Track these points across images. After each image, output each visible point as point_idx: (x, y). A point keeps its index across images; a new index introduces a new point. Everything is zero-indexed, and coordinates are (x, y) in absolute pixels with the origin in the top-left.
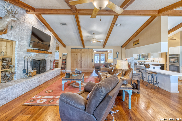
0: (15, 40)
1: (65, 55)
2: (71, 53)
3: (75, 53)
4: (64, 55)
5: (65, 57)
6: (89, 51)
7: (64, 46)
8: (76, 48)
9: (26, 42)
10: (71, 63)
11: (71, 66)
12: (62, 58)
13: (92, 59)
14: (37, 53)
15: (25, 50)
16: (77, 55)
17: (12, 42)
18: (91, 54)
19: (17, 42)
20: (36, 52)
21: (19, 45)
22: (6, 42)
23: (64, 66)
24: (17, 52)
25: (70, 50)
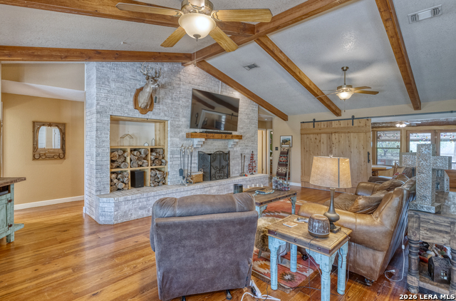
0: (166, 118)
1: (287, 141)
2: (301, 134)
3: (312, 136)
4: (285, 142)
5: (286, 146)
6: (355, 124)
7: (284, 117)
8: (314, 121)
9: (184, 119)
10: (302, 164)
11: (302, 172)
12: (279, 148)
13: (369, 154)
14: (203, 140)
15: (183, 134)
16: (318, 141)
17: (163, 122)
18: (362, 135)
19: (169, 122)
20: (201, 137)
21: (172, 125)
22: (154, 124)
23: (283, 170)
24: (169, 139)
25: (299, 128)
